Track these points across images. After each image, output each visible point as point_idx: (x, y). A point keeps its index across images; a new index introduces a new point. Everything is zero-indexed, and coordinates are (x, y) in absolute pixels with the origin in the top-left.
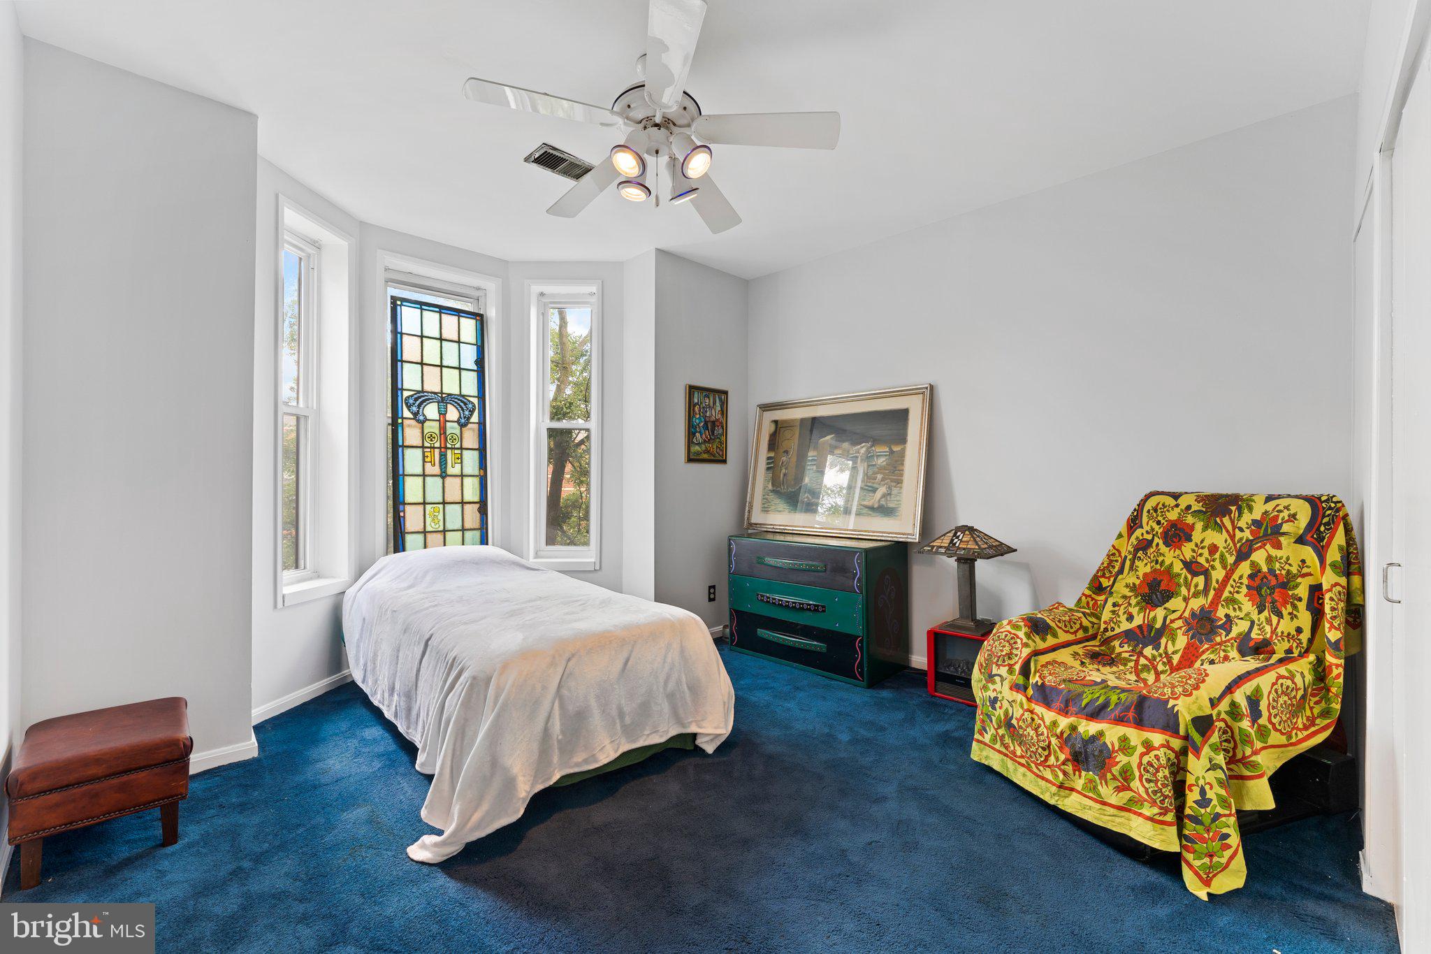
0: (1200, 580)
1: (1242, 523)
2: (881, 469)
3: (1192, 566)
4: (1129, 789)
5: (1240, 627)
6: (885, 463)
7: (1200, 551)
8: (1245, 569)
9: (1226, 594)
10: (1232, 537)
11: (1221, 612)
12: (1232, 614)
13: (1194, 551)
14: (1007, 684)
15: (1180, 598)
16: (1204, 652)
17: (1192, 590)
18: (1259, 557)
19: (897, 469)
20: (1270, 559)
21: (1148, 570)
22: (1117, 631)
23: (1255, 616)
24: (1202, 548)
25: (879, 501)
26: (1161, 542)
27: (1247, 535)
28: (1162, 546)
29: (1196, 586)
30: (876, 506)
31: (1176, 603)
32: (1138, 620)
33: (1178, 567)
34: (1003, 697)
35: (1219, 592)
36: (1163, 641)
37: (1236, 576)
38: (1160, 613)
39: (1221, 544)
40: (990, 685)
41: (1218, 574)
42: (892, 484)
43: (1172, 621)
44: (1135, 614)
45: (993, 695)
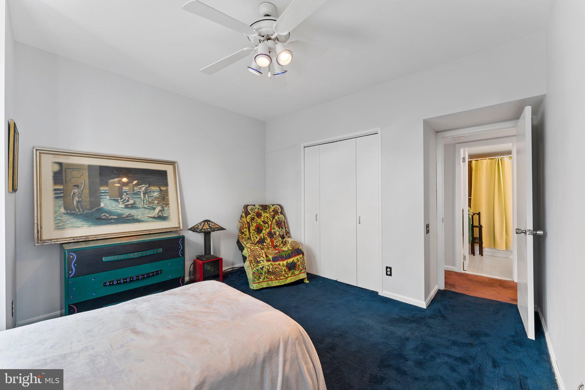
0: (267, 225)
1: (271, 211)
2: (156, 198)
3: (264, 222)
4: (299, 269)
5: (277, 233)
6: (158, 195)
7: (265, 218)
8: (274, 221)
9: (272, 227)
10: (270, 214)
11: (273, 231)
12: (275, 231)
13: (264, 218)
14: (265, 261)
15: (264, 230)
16: (274, 241)
17: (266, 227)
18: (276, 218)
19: (165, 198)
20: (278, 218)
21: (255, 225)
22: (256, 242)
23: (279, 230)
24: (265, 217)
25: (158, 214)
26: (256, 217)
27: (272, 213)
28: (257, 218)
29: (266, 226)
30: (156, 216)
31: (264, 231)
32: (258, 238)
33: (261, 223)
34: (265, 265)
35: (271, 226)
36: (265, 241)
37: (273, 223)
38: (262, 235)
39: (269, 216)
40: (259, 264)
41: (270, 223)
42: (164, 205)
43: (265, 236)
44: (257, 236)
45: (261, 267)
